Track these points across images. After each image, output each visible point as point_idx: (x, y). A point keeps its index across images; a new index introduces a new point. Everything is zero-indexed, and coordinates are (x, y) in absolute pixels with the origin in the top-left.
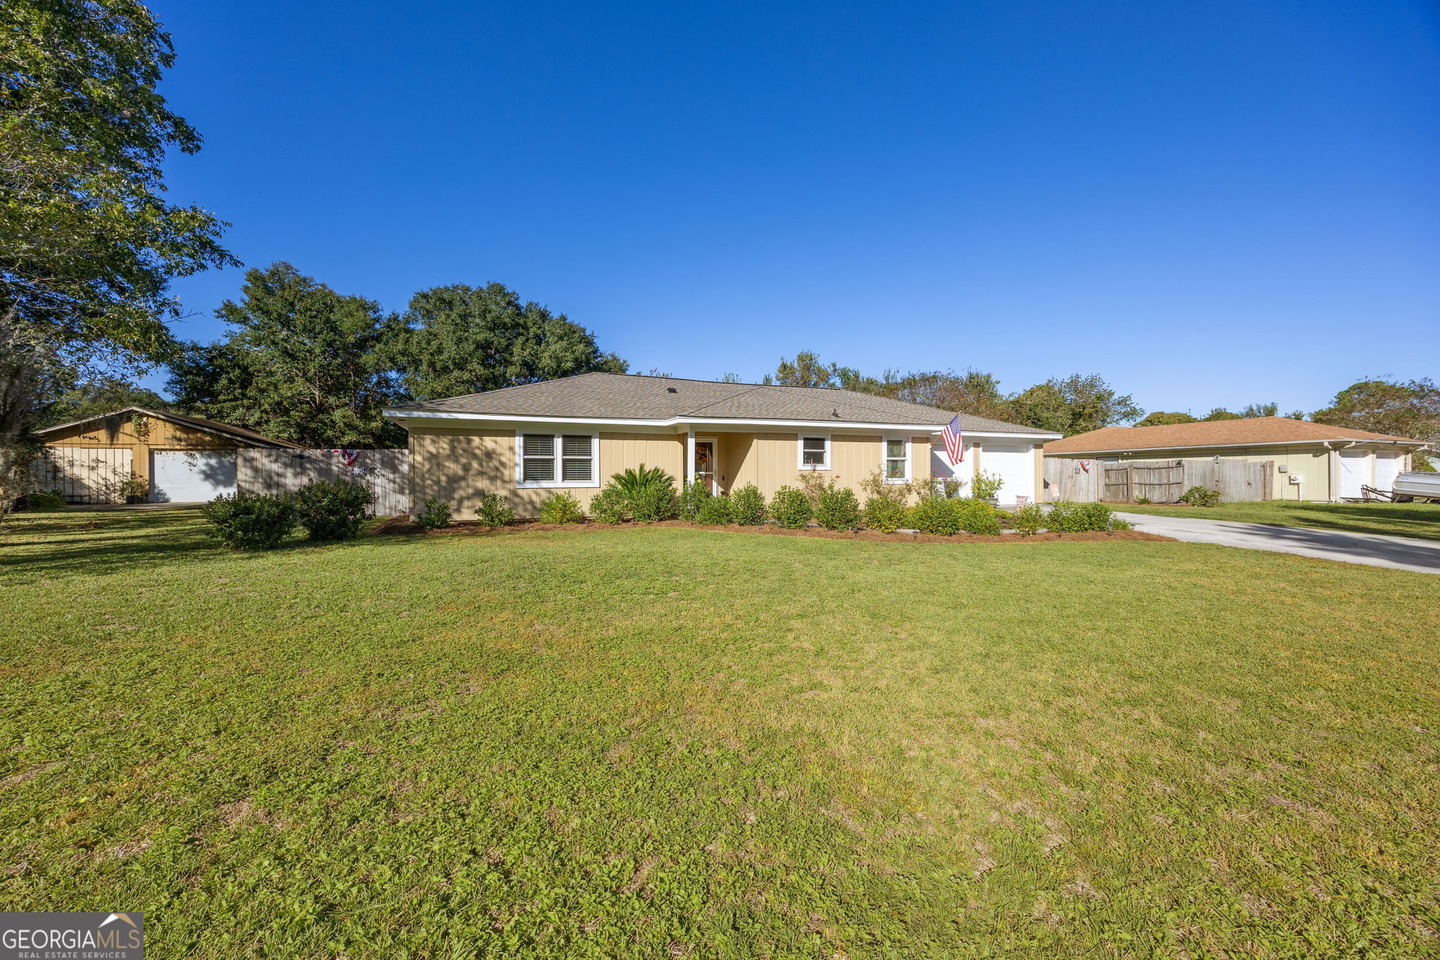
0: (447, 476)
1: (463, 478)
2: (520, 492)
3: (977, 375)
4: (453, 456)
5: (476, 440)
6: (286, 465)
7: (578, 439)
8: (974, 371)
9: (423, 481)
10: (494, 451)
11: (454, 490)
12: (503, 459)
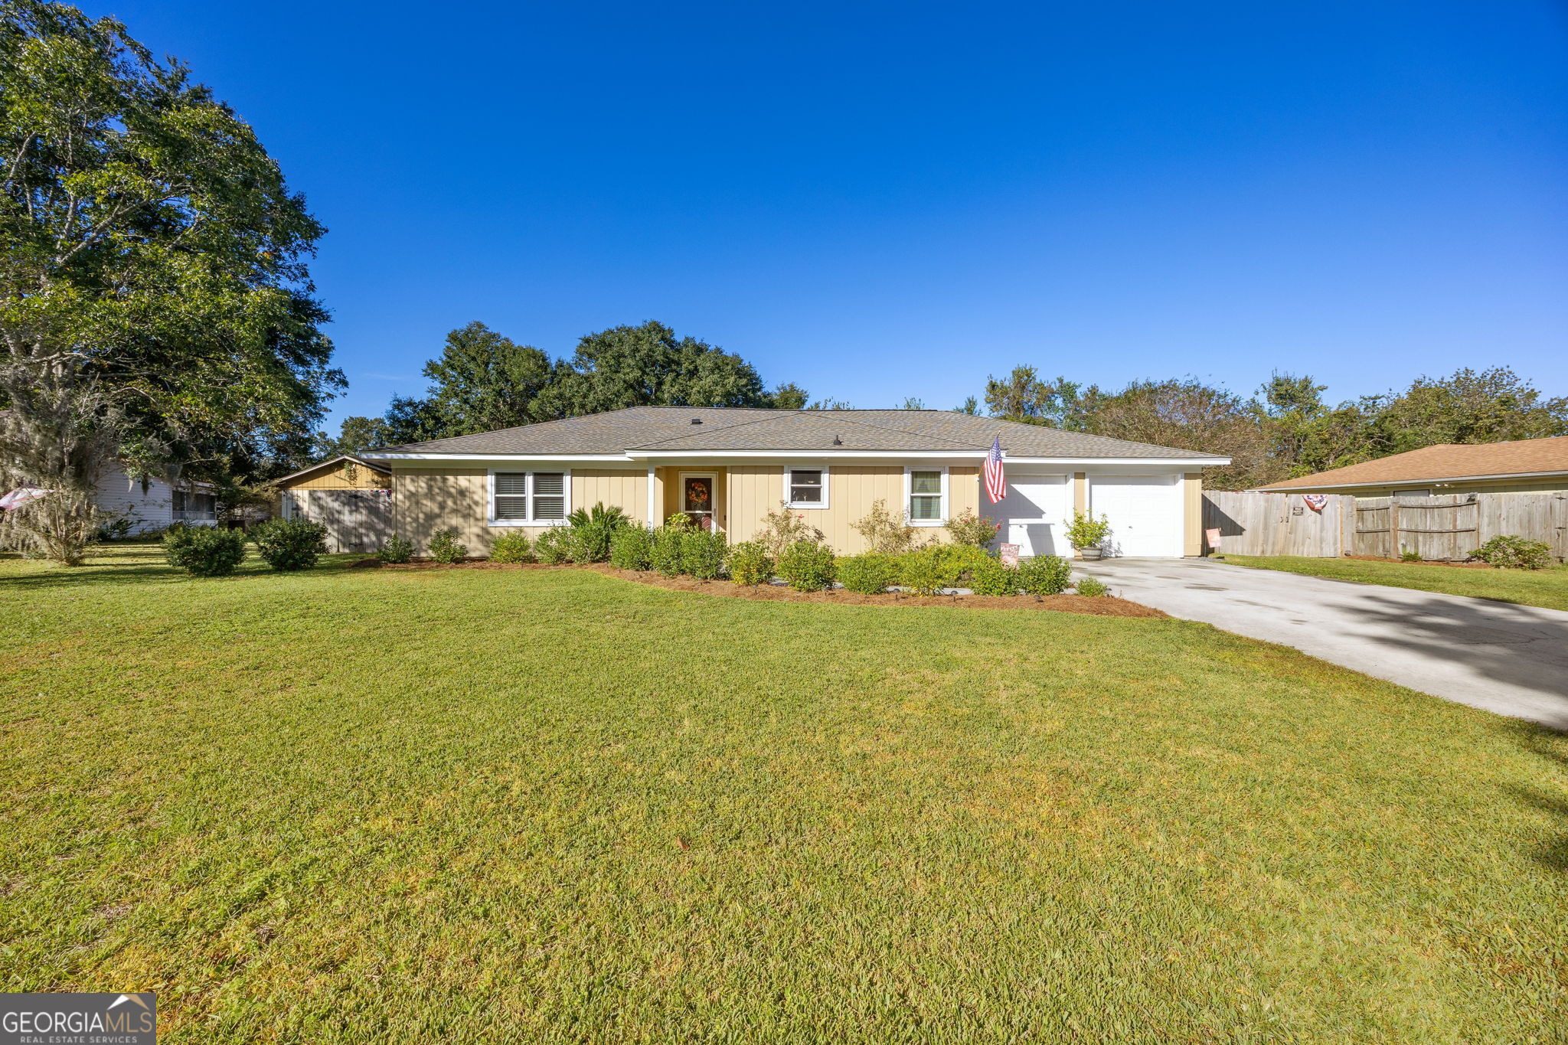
0: (425, 514)
1: (438, 516)
2: (492, 530)
3: (1288, 381)
4: (430, 494)
5: (451, 479)
6: (344, 504)
7: (549, 477)
8: (1281, 375)
9: (404, 518)
10: (467, 490)
11: (431, 527)
12: (476, 497)
